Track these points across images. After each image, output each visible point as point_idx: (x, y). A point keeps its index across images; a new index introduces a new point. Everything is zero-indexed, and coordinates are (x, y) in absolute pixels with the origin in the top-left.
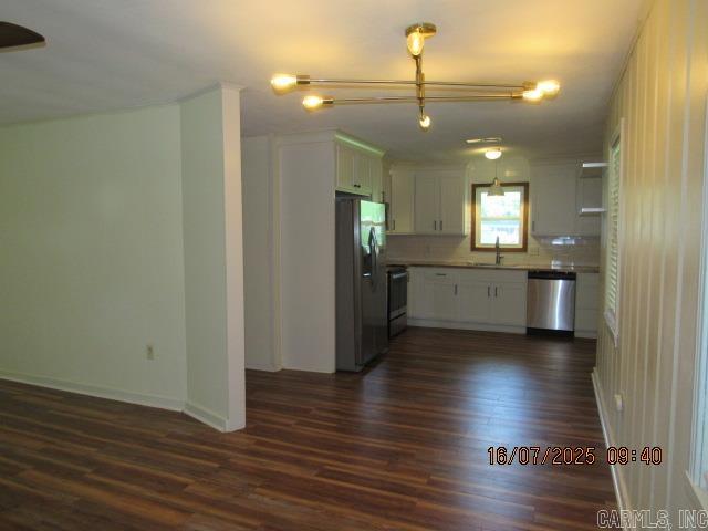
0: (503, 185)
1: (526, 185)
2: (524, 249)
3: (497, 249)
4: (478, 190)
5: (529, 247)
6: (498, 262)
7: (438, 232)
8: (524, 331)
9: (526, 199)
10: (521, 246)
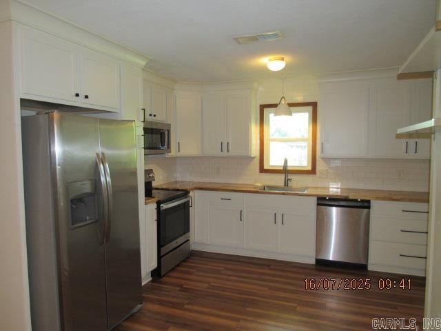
0: (291, 105)
1: (314, 105)
2: (313, 171)
3: (285, 171)
4: (266, 110)
5: (318, 168)
6: (286, 184)
7: (225, 153)
8: (313, 262)
9: (314, 119)
10: (310, 168)
